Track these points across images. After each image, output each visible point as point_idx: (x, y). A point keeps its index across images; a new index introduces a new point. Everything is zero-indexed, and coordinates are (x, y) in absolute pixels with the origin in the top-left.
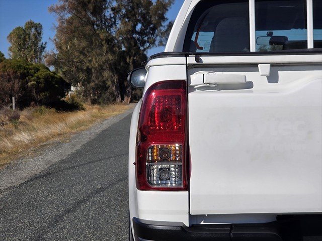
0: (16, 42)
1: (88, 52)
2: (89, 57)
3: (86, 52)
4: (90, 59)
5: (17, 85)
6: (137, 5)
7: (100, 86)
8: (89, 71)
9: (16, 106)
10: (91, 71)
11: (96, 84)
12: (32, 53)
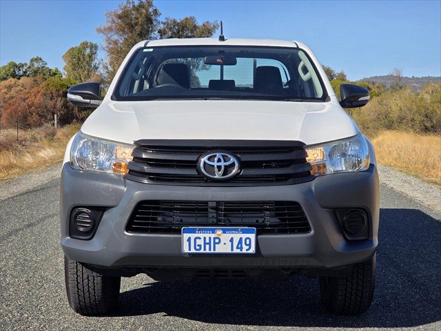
0: (70, 62)
5: (59, 103)
6: (183, 28)
9: (58, 123)
12: (86, 72)
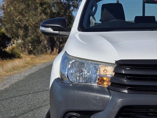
1: (26, 13)
2: (26, 17)
3: (24, 13)
4: (27, 18)
7: (35, 40)
8: (26, 28)
10: (28, 28)
11: (32, 39)
